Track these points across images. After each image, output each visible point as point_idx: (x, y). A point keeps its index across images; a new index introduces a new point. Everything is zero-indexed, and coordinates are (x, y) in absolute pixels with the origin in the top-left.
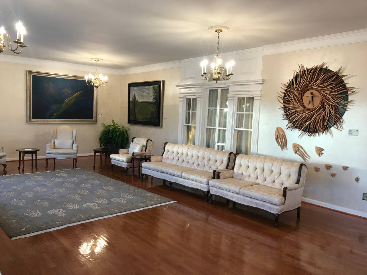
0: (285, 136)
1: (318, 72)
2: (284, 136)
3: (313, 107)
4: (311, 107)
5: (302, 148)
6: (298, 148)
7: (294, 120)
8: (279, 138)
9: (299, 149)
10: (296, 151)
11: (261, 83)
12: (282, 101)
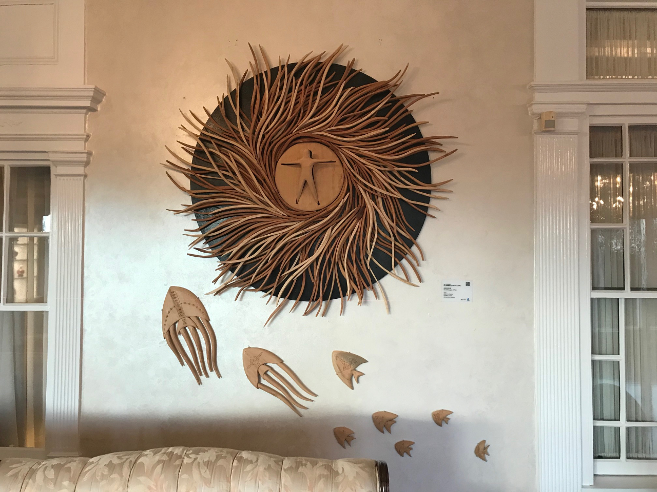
0: (208, 320)
1: (326, 78)
2: (203, 322)
3: (317, 207)
4: (307, 204)
5: (281, 362)
6: (265, 364)
7: (246, 258)
8: (182, 331)
9: (272, 369)
10: (259, 376)
11: (87, 103)
12: (186, 183)
